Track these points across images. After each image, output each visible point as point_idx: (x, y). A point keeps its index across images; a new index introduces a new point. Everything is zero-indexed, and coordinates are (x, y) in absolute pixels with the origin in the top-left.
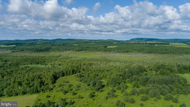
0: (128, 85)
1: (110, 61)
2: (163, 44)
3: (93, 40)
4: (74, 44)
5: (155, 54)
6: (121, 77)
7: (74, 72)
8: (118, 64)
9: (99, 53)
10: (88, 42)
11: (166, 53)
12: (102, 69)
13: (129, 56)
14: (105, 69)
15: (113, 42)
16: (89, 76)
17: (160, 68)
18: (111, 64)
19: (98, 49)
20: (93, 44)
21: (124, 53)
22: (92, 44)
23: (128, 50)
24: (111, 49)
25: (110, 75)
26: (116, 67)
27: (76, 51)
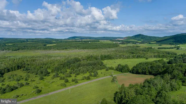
0: (68, 70)
1: (51, 57)
2: (95, 41)
3: (30, 39)
4: (7, 43)
5: (89, 49)
6: (62, 65)
7: (19, 67)
8: (58, 58)
9: (39, 51)
10: (24, 41)
11: (96, 48)
12: (45, 63)
13: (68, 52)
14: (48, 63)
15: (52, 40)
16: (35, 69)
17: (90, 58)
18: (53, 58)
19: (37, 48)
20: (31, 43)
21: (63, 50)
22: (29, 43)
23: (66, 47)
24: (51, 47)
25: (53, 65)
26: (57, 60)
27: (13, 50)
